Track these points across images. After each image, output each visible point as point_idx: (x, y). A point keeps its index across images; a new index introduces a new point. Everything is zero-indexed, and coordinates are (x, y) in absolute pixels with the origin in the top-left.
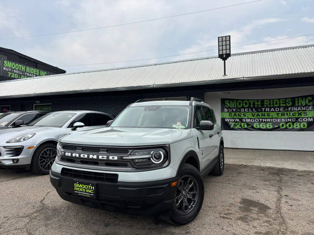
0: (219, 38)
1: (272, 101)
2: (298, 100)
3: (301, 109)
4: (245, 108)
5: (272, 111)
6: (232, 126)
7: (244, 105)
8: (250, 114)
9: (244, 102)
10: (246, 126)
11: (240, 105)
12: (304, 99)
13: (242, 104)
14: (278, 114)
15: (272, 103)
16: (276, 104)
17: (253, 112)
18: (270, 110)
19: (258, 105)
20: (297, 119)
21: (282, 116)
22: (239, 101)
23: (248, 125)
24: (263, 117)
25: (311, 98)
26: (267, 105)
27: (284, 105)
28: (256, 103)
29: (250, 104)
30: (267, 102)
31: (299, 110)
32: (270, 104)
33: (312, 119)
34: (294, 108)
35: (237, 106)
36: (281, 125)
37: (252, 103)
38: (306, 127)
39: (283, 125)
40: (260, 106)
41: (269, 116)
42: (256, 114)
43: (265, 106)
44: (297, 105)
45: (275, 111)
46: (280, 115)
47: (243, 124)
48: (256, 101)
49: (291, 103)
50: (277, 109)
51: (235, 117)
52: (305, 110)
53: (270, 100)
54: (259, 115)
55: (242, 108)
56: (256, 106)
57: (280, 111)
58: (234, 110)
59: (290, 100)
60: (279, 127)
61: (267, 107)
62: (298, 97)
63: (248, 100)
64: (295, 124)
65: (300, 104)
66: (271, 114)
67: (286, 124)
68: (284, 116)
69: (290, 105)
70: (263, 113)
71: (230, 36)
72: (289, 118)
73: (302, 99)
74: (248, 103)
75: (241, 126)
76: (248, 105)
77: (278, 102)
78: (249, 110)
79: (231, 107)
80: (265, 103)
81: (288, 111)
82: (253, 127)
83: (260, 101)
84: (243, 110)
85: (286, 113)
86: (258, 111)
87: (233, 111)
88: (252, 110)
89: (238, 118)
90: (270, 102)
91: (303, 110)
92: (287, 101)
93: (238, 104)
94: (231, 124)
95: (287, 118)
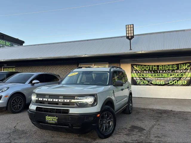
0: (126, 25)
1: (164, 66)
2: (181, 65)
3: (183, 71)
4: (146, 71)
5: (164, 73)
6: (138, 83)
7: (146, 68)
8: (150, 74)
9: (146, 67)
10: (147, 83)
11: (143, 68)
12: (185, 65)
13: (144, 68)
14: (168, 75)
15: (164, 67)
16: (167, 68)
17: (152, 73)
18: (163, 72)
19: (155, 69)
20: (180, 78)
21: (170, 76)
22: (142, 66)
23: (148, 82)
24: (158, 76)
25: (189, 65)
26: (161, 69)
27: (172, 69)
28: (154, 67)
29: (150, 68)
30: (161, 67)
31: (182, 72)
32: (163, 68)
33: (189, 78)
34: (179, 71)
35: (141, 69)
36: (170, 82)
37: (151, 67)
38: (186, 83)
39: (171, 82)
40: (156, 69)
41: (162, 76)
42: (154, 74)
43: (160, 69)
44: (180, 69)
45: (166, 73)
46: (169, 75)
47: (145, 81)
48: (154, 66)
49: (176, 67)
50: (167, 72)
51: (140, 76)
52: (185, 72)
53: (163, 65)
54: (156, 75)
55: (144, 70)
56: (154, 69)
57: (169, 73)
58: (140, 72)
59: (176, 66)
60: (169, 83)
61: (161, 70)
62: (181, 64)
63: (149, 65)
64: (179, 81)
65: (182, 68)
66: (164, 75)
67: (173, 81)
68: (172, 75)
69: (176, 69)
70: (158, 74)
71: (133, 25)
72: (175, 78)
73: (183, 65)
74: (148, 67)
75: (144, 82)
76: (148, 69)
77: (168, 67)
78: (149, 72)
79: (137, 70)
80: (160, 68)
81: (174, 73)
82: (151, 83)
83: (156, 66)
84: (145, 72)
85: (173, 74)
86: (155, 73)
87: (138, 72)
88: (151, 72)
89: (142, 77)
90: (163, 67)
91: (184, 72)
92: (174, 66)
93: (142, 67)
94: (138, 81)
95: (174, 78)
